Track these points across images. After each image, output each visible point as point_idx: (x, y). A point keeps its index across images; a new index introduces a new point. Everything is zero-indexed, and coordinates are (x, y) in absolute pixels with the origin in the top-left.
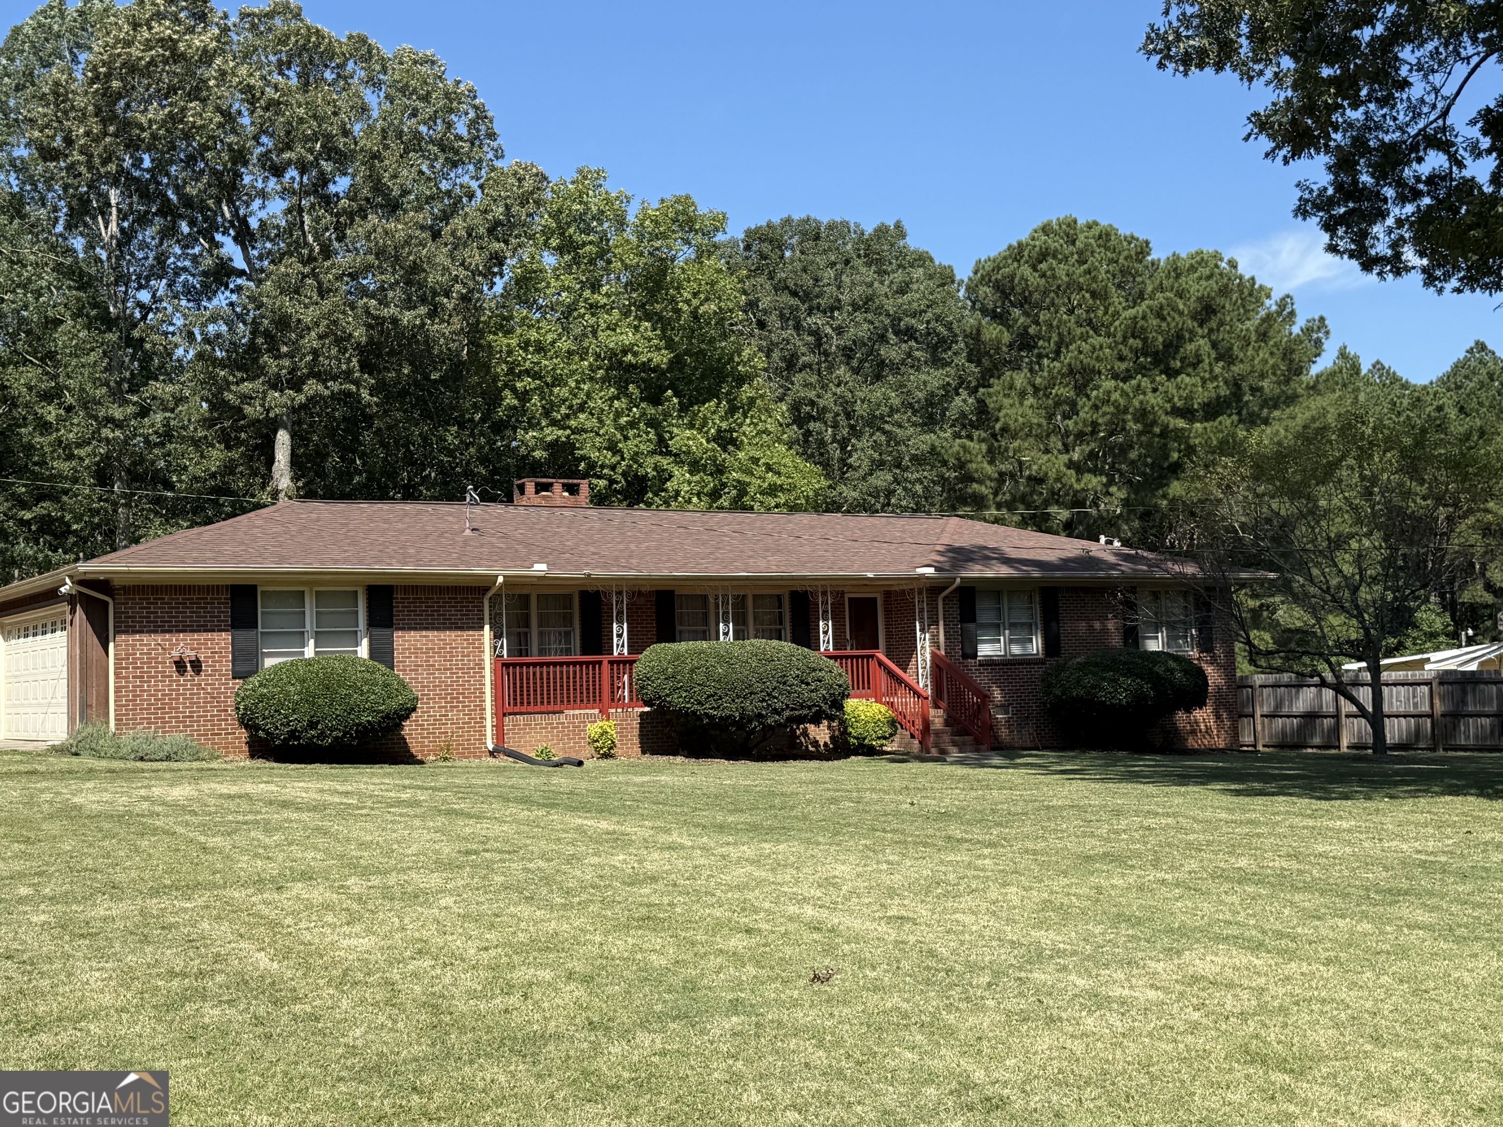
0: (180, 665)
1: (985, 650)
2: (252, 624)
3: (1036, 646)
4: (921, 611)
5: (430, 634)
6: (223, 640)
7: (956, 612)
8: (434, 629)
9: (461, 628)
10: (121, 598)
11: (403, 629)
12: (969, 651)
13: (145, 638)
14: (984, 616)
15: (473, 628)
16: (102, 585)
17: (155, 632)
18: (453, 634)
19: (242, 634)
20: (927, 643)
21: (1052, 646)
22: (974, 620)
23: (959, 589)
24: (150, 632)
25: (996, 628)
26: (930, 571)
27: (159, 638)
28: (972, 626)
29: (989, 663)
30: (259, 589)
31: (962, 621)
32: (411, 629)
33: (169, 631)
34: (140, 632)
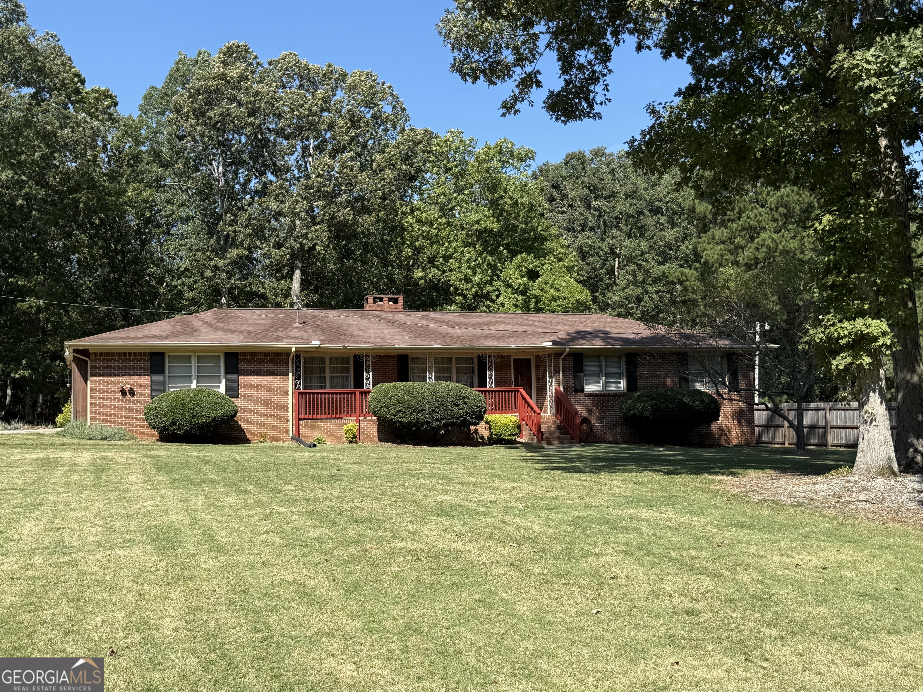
0: (123, 392)
1: (591, 388)
2: (162, 372)
3: (622, 385)
4: (550, 366)
5: (259, 377)
6: (146, 380)
7: (571, 367)
8: (261, 375)
9: (277, 375)
10: (93, 358)
11: (244, 375)
12: (578, 387)
13: (105, 378)
14: (588, 369)
15: (283, 375)
16: (85, 352)
17: (111, 375)
18: (272, 378)
19: (155, 377)
20: (553, 384)
21: (632, 386)
22: (582, 371)
23: (568, 354)
24: (108, 375)
25: (598, 376)
26: (549, 344)
27: (113, 379)
28: (582, 374)
29: (593, 395)
30: (167, 355)
31: (574, 372)
32: (248, 375)
33: (118, 375)
34: (103, 375)
